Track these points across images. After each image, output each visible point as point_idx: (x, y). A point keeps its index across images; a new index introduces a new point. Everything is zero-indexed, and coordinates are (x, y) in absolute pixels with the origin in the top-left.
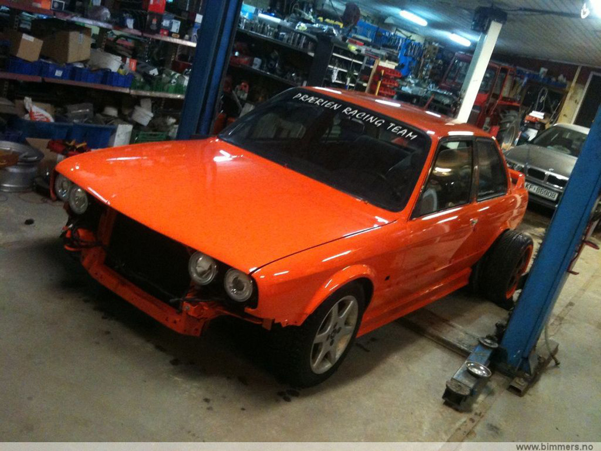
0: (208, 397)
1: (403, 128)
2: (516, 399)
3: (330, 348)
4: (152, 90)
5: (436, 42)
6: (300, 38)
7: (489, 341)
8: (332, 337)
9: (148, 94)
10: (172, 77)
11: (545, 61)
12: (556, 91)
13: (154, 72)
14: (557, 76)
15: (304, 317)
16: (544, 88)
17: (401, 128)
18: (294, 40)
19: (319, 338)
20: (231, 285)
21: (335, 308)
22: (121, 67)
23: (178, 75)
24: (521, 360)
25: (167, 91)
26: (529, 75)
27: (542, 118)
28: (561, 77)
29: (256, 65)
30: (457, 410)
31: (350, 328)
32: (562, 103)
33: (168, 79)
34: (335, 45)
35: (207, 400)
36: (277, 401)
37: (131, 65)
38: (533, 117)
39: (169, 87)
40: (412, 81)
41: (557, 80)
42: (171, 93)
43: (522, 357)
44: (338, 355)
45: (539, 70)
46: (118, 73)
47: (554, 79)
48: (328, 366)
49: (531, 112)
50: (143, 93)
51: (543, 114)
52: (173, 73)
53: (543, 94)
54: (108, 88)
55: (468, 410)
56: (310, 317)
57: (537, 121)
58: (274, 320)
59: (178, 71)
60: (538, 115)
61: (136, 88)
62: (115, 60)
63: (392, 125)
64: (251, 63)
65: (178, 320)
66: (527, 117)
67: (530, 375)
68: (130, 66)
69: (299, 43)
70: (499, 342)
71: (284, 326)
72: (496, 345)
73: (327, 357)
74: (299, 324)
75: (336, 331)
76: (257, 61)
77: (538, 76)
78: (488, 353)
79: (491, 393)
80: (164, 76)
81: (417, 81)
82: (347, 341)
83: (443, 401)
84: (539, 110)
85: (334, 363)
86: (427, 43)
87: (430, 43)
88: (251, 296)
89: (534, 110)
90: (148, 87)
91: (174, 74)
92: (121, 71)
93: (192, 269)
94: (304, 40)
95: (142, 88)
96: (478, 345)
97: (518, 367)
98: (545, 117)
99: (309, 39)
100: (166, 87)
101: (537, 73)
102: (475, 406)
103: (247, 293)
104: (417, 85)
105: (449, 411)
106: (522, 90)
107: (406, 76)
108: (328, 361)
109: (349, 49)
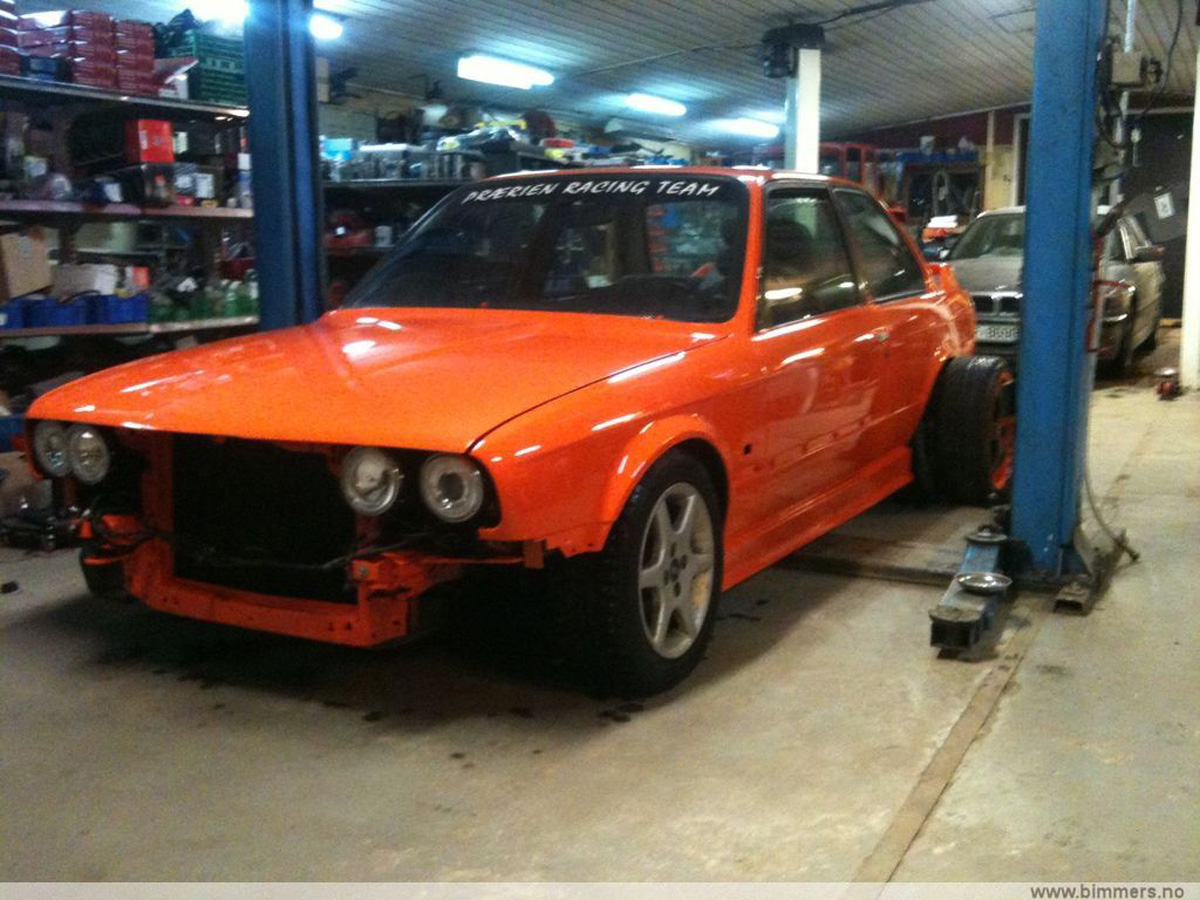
0: (457, 750)
1: (689, 182)
2: (1075, 621)
3: (677, 602)
4: (191, 317)
5: (713, 150)
6: (451, 163)
7: (986, 534)
8: (675, 577)
9: (186, 326)
10: (225, 289)
11: (923, 124)
12: (963, 171)
13: (188, 284)
14: (955, 144)
15: (605, 530)
16: (938, 173)
17: (682, 183)
18: (441, 170)
19: (648, 576)
20: (438, 493)
21: (660, 511)
22: (120, 285)
23: (235, 284)
24: (1061, 553)
25: (223, 315)
26: (903, 158)
27: (954, 225)
28: (963, 143)
29: (383, 239)
30: (967, 660)
31: (706, 557)
32: (983, 189)
33: (218, 294)
34: (520, 153)
35: (457, 756)
36: (603, 726)
37: (138, 278)
38: (936, 229)
39: (224, 306)
40: (693, 232)
41: (958, 150)
42: (230, 316)
43: (1062, 546)
44: (698, 620)
45: (917, 144)
46: (114, 296)
47: (951, 151)
48: (686, 643)
49: (929, 221)
50: (177, 326)
51: (953, 218)
52: (225, 282)
53: (941, 184)
54: (102, 329)
55: (989, 655)
56: (616, 528)
57: (944, 232)
58: (543, 543)
59: (233, 278)
60: (944, 222)
61: (162, 320)
62: (103, 271)
63: (665, 184)
64: (373, 238)
65: (351, 619)
66: (926, 232)
67: (1089, 575)
68: (135, 279)
69: (451, 171)
70: (1007, 530)
71: (568, 554)
72: (1003, 537)
73: (675, 624)
74: (599, 547)
75: (678, 564)
76: (384, 231)
77: (921, 155)
78: (992, 555)
79: (1024, 623)
80: (208, 289)
81: (700, 230)
82: (707, 587)
83: (935, 651)
84: (943, 212)
85: (696, 636)
86: (697, 156)
87: (702, 155)
88: (483, 502)
89: (934, 216)
90: (182, 312)
91: (228, 285)
92: (122, 292)
93: (350, 492)
94: (459, 165)
95: (172, 318)
96: (968, 546)
97: (1059, 569)
98: (960, 222)
99: (468, 159)
100: (218, 308)
101: (916, 150)
102: (1000, 648)
103: (472, 499)
104: (702, 236)
105: (953, 667)
106: (900, 189)
107: (679, 227)
108: (682, 634)
109: (548, 157)
